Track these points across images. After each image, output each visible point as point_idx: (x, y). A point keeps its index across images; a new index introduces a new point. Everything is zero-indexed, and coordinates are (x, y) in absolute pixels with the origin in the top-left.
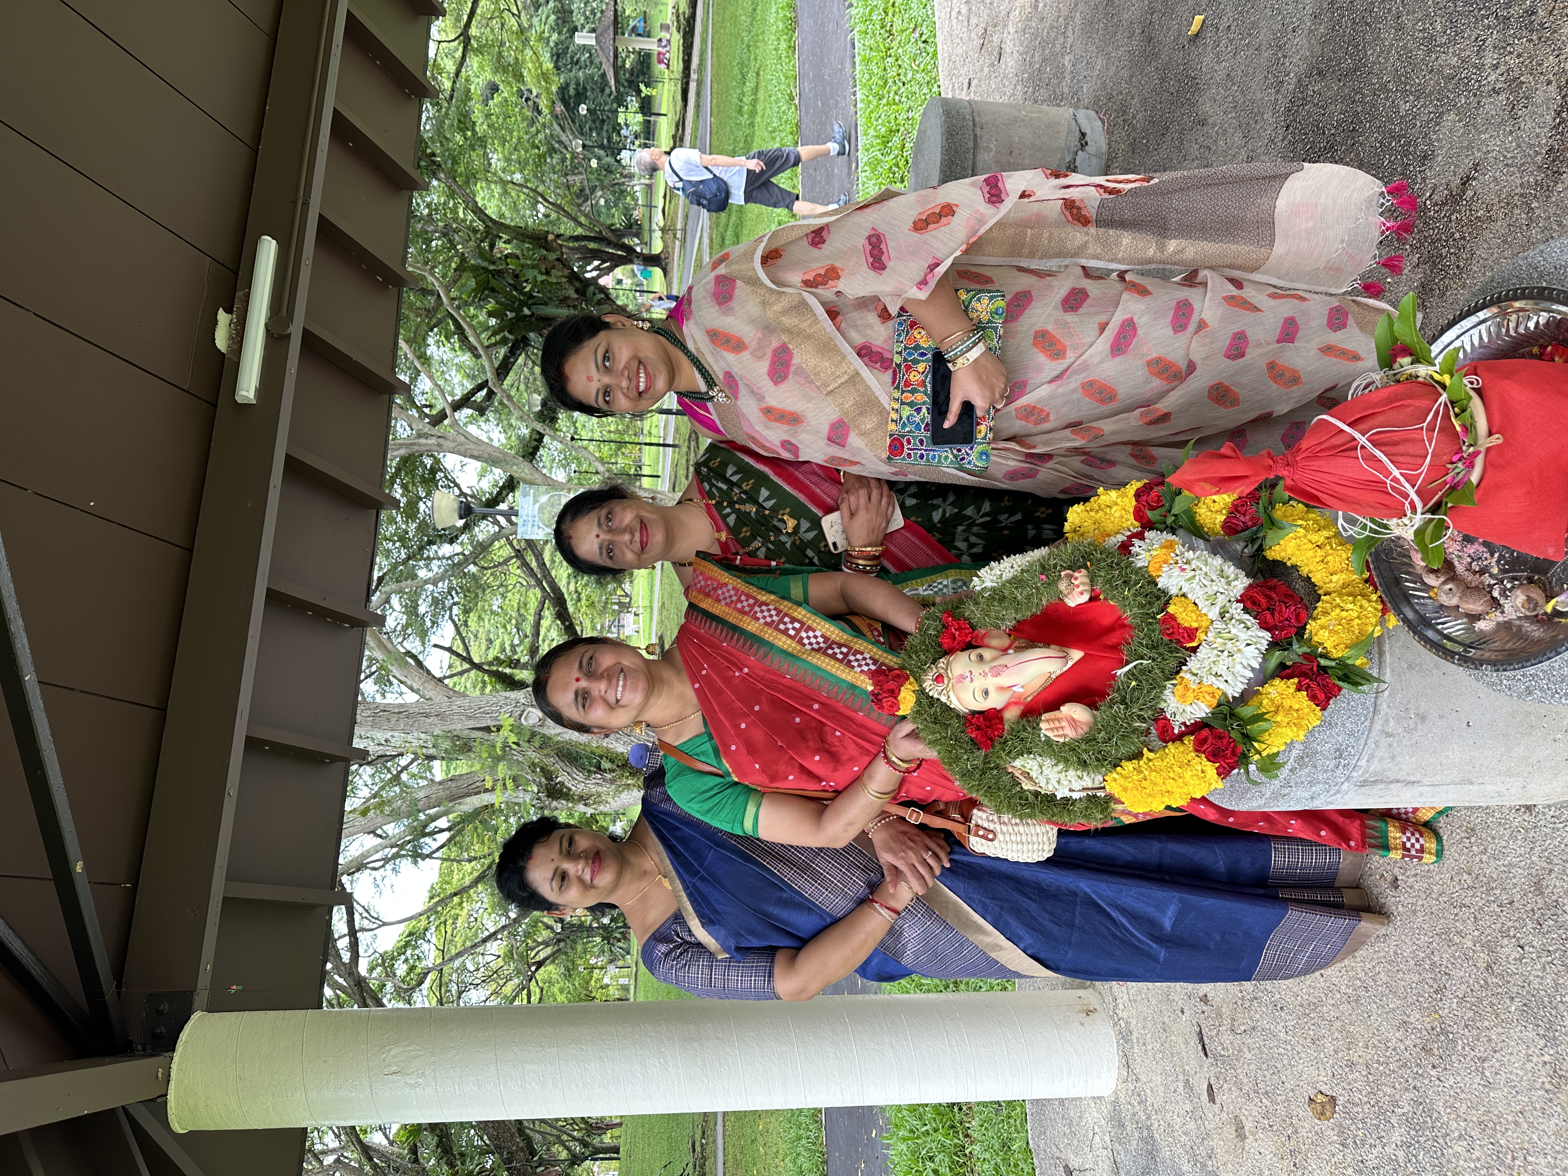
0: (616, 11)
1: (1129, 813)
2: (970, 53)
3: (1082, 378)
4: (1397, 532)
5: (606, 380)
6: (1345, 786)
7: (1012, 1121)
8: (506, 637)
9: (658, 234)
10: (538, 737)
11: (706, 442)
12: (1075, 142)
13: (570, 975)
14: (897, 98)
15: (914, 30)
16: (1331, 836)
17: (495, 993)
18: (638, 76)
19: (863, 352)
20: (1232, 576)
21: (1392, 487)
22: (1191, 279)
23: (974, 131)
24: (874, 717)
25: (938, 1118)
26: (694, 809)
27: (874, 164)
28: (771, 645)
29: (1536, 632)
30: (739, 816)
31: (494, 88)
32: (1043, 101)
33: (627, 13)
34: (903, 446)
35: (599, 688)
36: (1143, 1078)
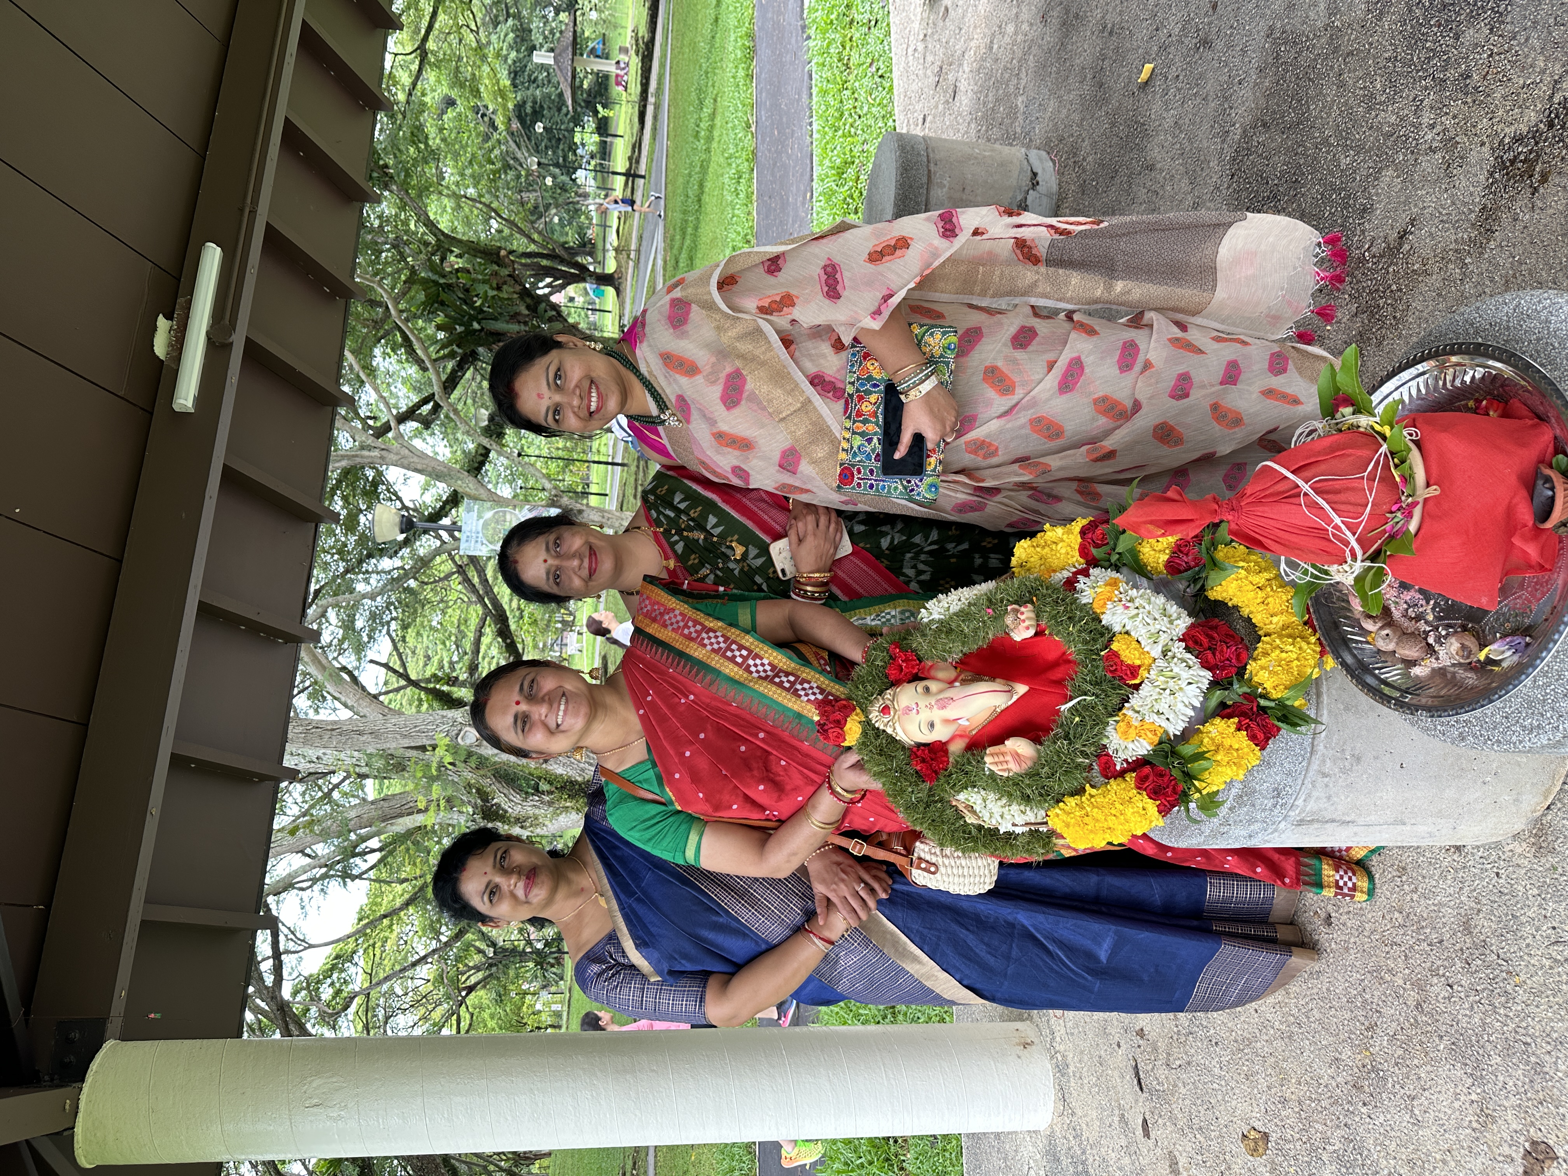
0: (575, 32)
1: (1069, 847)
2: (926, 90)
3: (1030, 414)
4: (1337, 578)
5: (557, 398)
6: (1282, 825)
7: (947, 1154)
8: (445, 654)
9: (611, 254)
10: (474, 757)
11: (655, 468)
12: (1026, 181)
13: (501, 1001)
14: (853, 130)
15: (871, 64)
16: (1267, 873)
17: (424, 1018)
18: (595, 97)
19: (816, 381)
20: (1175, 616)
21: (1334, 535)
22: (1137, 321)
23: (928, 166)
24: (821, 748)
25: (873, 1151)
26: (634, 837)
27: (830, 195)
28: (718, 672)
29: (1471, 678)
30: (681, 845)
31: (450, 103)
32: (996, 140)
33: (587, 34)
34: (853, 476)
35: (540, 712)
36: (1079, 1113)
